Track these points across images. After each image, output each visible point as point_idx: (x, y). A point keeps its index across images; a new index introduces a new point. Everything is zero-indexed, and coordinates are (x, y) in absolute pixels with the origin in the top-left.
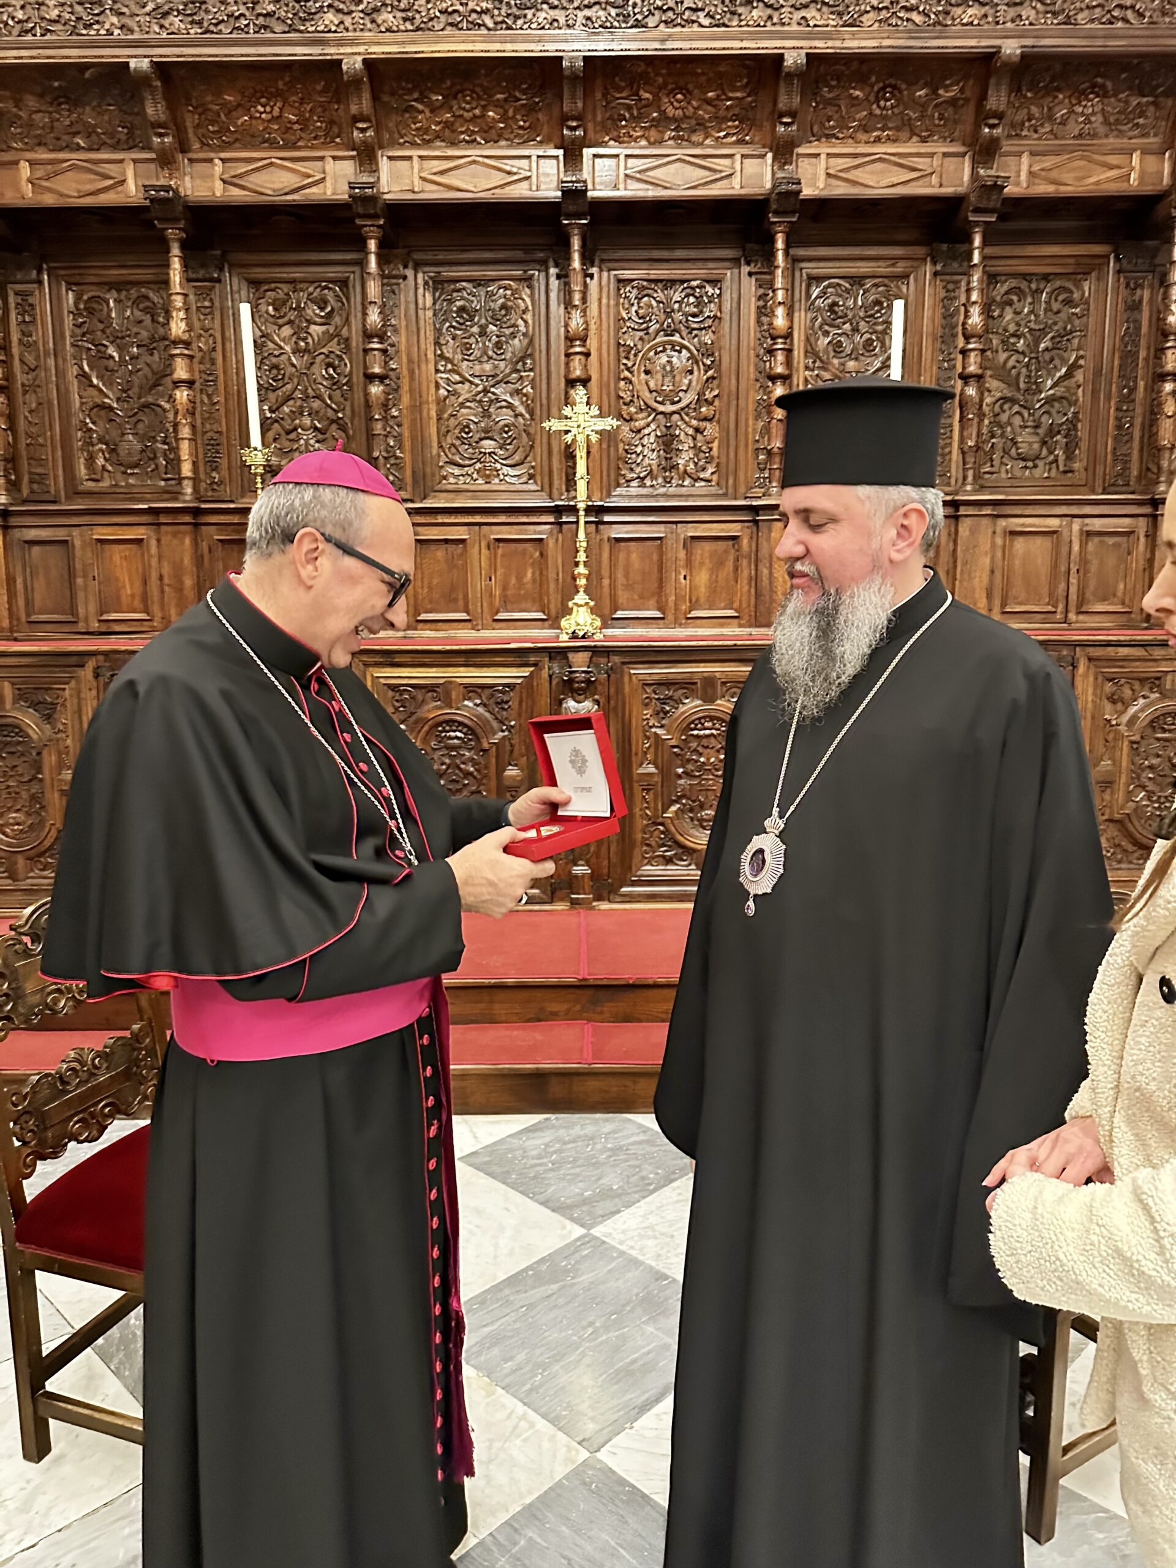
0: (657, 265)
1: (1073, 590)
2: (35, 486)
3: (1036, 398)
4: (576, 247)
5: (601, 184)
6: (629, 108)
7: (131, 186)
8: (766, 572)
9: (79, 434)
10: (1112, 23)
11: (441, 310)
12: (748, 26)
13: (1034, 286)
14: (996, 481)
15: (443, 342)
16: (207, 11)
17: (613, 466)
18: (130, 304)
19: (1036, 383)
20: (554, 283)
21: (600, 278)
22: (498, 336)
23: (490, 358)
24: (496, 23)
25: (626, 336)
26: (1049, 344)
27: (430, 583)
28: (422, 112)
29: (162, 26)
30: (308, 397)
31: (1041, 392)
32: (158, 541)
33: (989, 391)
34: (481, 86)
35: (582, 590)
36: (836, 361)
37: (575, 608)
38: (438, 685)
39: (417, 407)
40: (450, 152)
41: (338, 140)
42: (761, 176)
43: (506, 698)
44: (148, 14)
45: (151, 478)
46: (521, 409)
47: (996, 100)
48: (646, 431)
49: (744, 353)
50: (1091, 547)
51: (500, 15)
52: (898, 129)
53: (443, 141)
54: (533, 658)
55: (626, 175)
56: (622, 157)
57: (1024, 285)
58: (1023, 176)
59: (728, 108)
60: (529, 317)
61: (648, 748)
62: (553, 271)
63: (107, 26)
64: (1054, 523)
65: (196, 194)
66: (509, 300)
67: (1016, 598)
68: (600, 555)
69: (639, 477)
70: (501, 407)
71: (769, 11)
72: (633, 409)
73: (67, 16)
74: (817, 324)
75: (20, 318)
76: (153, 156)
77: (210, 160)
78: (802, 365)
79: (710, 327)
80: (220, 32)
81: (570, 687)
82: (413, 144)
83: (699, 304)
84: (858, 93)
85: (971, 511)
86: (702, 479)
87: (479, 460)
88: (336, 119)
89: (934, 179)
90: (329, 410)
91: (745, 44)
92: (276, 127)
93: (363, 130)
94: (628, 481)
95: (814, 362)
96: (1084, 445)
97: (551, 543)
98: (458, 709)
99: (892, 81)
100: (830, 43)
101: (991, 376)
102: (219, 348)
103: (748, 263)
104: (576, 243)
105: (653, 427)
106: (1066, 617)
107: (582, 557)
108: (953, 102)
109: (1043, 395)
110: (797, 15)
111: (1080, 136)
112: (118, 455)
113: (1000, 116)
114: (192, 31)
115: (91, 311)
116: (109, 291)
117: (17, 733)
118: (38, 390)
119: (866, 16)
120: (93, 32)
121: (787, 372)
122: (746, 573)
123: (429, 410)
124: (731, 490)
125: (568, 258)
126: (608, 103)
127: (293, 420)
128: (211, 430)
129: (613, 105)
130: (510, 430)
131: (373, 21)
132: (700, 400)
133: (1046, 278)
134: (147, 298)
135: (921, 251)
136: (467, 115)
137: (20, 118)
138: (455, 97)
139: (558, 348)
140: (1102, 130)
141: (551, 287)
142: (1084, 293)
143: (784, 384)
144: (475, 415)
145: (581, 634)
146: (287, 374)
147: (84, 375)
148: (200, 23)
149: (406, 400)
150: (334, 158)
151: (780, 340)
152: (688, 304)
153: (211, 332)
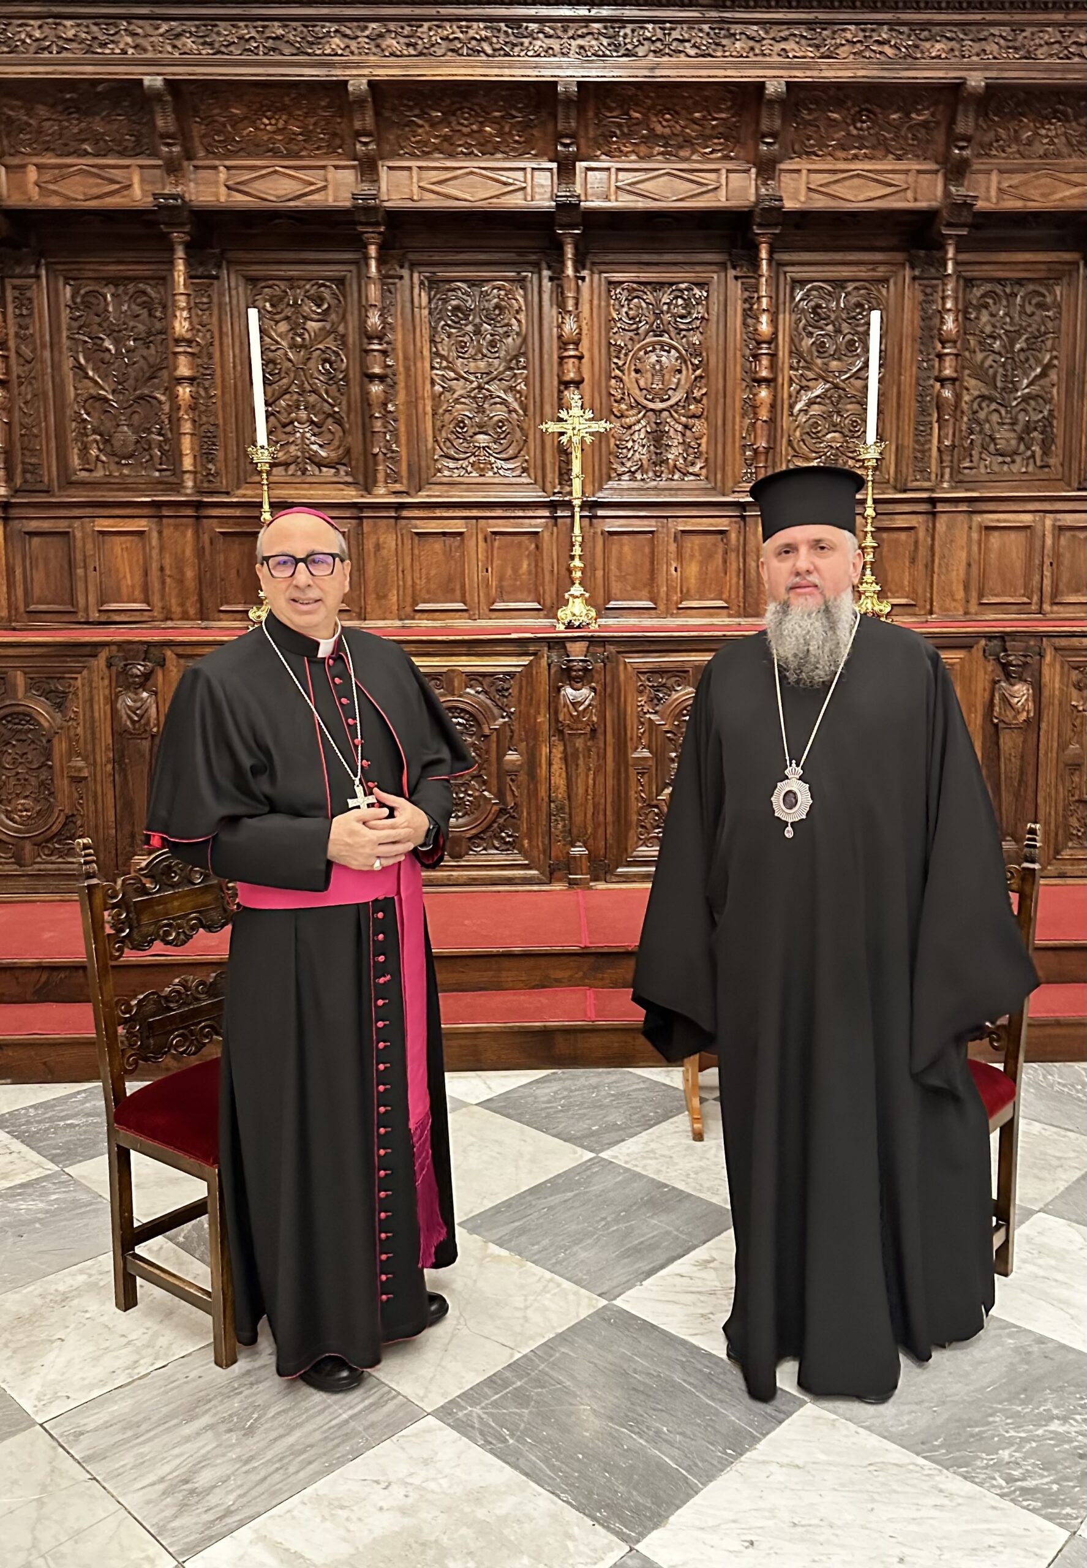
0: (646, 268)
1: (1047, 582)
2: (28, 476)
3: (1012, 396)
4: (570, 256)
5: (592, 195)
6: (619, 126)
7: (137, 191)
8: (753, 564)
9: (74, 424)
10: (1069, 58)
11: (436, 308)
12: (732, 56)
13: (1008, 290)
14: (975, 476)
15: (438, 340)
16: (219, 34)
17: (604, 460)
18: (127, 298)
19: (1012, 382)
20: (547, 285)
21: (592, 281)
22: (492, 335)
23: (484, 356)
24: (494, 50)
25: (616, 336)
26: (1024, 345)
27: (428, 574)
28: (421, 126)
29: (174, 47)
30: (304, 391)
31: (1017, 391)
32: (160, 533)
33: (967, 389)
34: (479, 105)
35: (577, 582)
36: (819, 361)
37: (571, 600)
38: (441, 674)
39: (413, 402)
40: (449, 164)
41: (340, 151)
42: (746, 189)
43: (506, 686)
44: (161, 35)
45: (145, 468)
46: (516, 406)
47: (965, 124)
48: (637, 428)
49: (730, 354)
50: (1063, 541)
51: (498, 42)
52: (873, 147)
53: (441, 153)
54: (532, 649)
55: (617, 188)
56: (613, 171)
57: (998, 289)
58: (993, 193)
59: (714, 127)
60: (522, 317)
61: (643, 734)
62: (546, 273)
63: (122, 46)
64: (1027, 518)
65: (201, 199)
66: (503, 300)
67: (992, 590)
68: (594, 547)
69: (630, 471)
70: (495, 403)
71: (751, 43)
72: (623, 406)
73: (84, 35)
74: (801, 325)
75: (17, 311)
76: (160, 162)
77: (215, 168)
78: (786, 366)
79: (697, 328)
80: (230, 53)
81: (569, 675)
82: (413, 156)
83: (687, 305)
84: (836, 115)
85: (947, 507)
86: (691, 474)
87: (473, 454)
88: (338, 131)
89: (910, 194)
90: (326, 405)
91: (729, 73)
92: (280, 138)
93: (365, 144)
94: (619, 475)
95: (799, 362)
96: (1059, 441)
97: (546, 536)
98: (460, 696)
99: (868, 106)
100: (808, 73)
101: (969, 376)
102: (217, 343)
103: (734, 268)
104: (569, 252)
105: (643, 423)
106: (1041, 607)
107: (577, 551)
108: (925, 124)
109: (1019, 394)
110: (778, 47)
111: (1045, 156)
112: (112, 445)
113: (968, 139)
114: (204, 52)
115: (88, 305)
116: (106, 285)
117: (28, 722)
118: (34, 381)
119: (842, 49)
120: (107, 51)
121: (770, 376)
122: (734, 566)
123: (424, 405)
124: (719, 484)
125: (562, 263)
126: (600, 121)
127: (290, 414)
128: (208, 423)
129: (604, 123)
130: (504, 425)
131: (378, 46)
132: (689, 398)
133: (1020, 282)
134: (144, 293)
135: (899, 257)
136: (466, 130)
137: (30, 125)
138: (454, 115)
139: (551, 348)
140: (1065, 150)
141: (544, 289)
142: (1055, 296)
143: (768, 387)
144: (469, 411)
145: (577, 624)
146: (284, 369)
147: (80, 367)
148: (211, 44)
149: (402, 396)
150: (336, 167)
151: (764, 346)
152: (677, 306)
153: (208, 327)
